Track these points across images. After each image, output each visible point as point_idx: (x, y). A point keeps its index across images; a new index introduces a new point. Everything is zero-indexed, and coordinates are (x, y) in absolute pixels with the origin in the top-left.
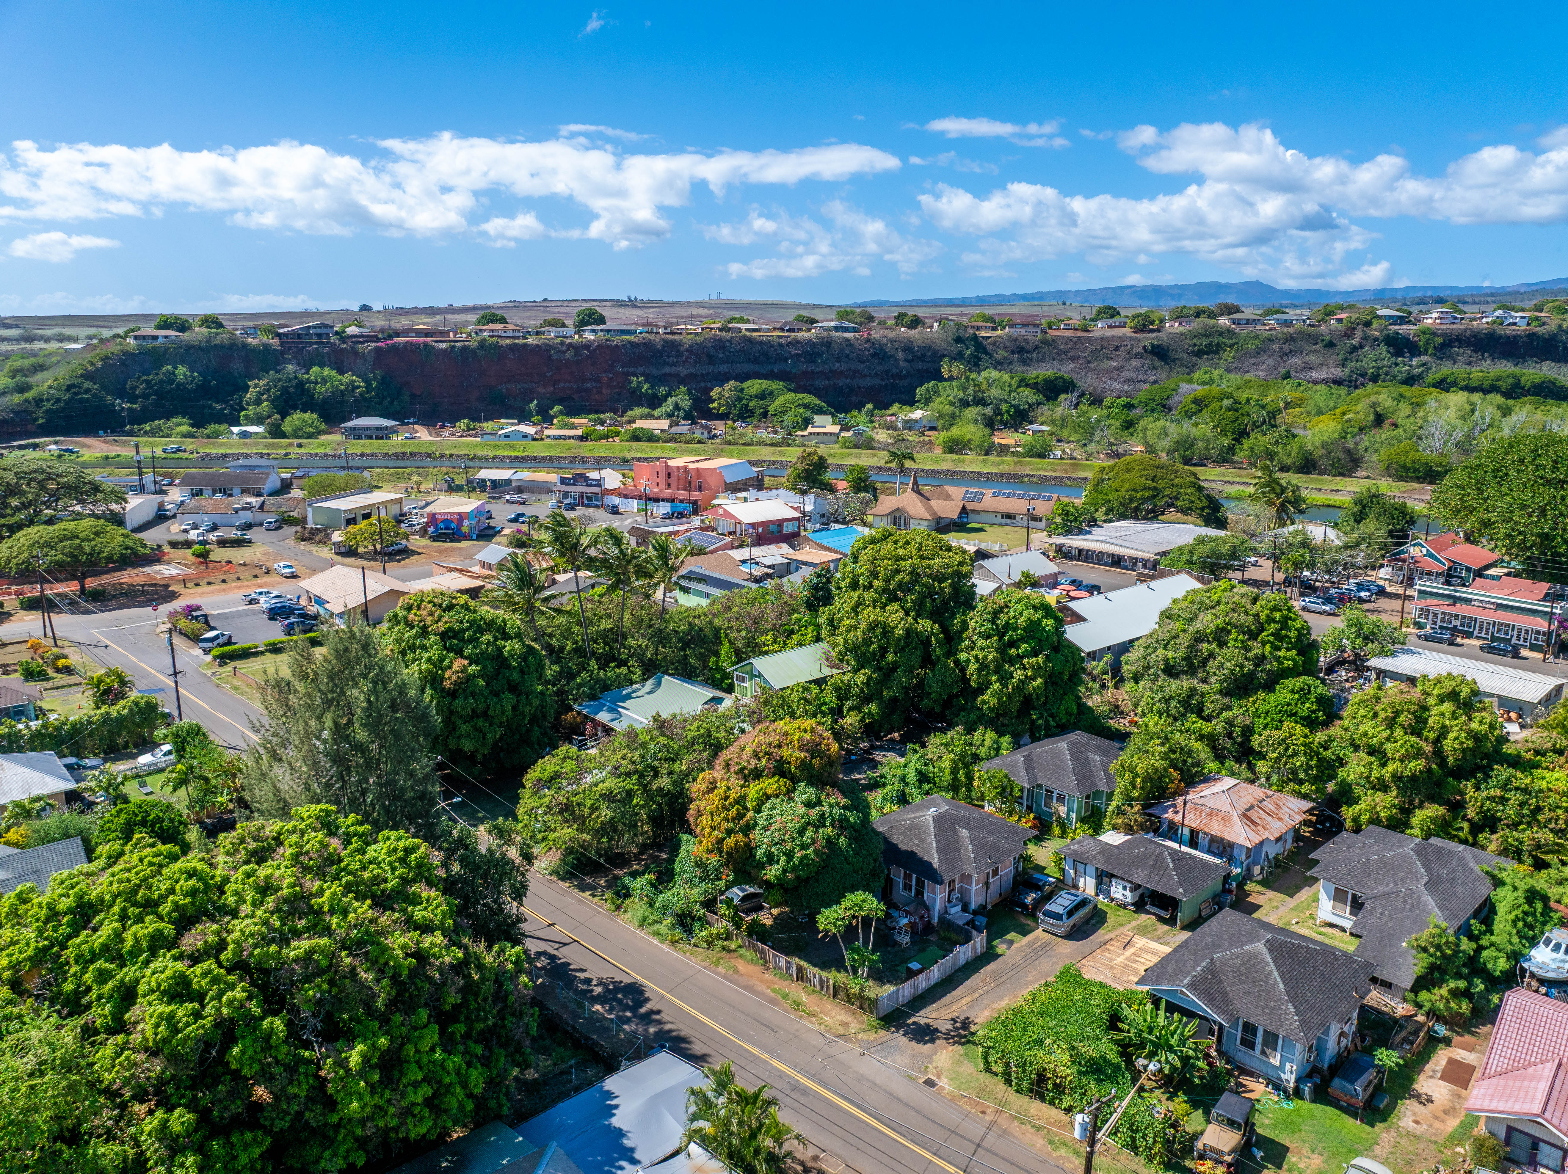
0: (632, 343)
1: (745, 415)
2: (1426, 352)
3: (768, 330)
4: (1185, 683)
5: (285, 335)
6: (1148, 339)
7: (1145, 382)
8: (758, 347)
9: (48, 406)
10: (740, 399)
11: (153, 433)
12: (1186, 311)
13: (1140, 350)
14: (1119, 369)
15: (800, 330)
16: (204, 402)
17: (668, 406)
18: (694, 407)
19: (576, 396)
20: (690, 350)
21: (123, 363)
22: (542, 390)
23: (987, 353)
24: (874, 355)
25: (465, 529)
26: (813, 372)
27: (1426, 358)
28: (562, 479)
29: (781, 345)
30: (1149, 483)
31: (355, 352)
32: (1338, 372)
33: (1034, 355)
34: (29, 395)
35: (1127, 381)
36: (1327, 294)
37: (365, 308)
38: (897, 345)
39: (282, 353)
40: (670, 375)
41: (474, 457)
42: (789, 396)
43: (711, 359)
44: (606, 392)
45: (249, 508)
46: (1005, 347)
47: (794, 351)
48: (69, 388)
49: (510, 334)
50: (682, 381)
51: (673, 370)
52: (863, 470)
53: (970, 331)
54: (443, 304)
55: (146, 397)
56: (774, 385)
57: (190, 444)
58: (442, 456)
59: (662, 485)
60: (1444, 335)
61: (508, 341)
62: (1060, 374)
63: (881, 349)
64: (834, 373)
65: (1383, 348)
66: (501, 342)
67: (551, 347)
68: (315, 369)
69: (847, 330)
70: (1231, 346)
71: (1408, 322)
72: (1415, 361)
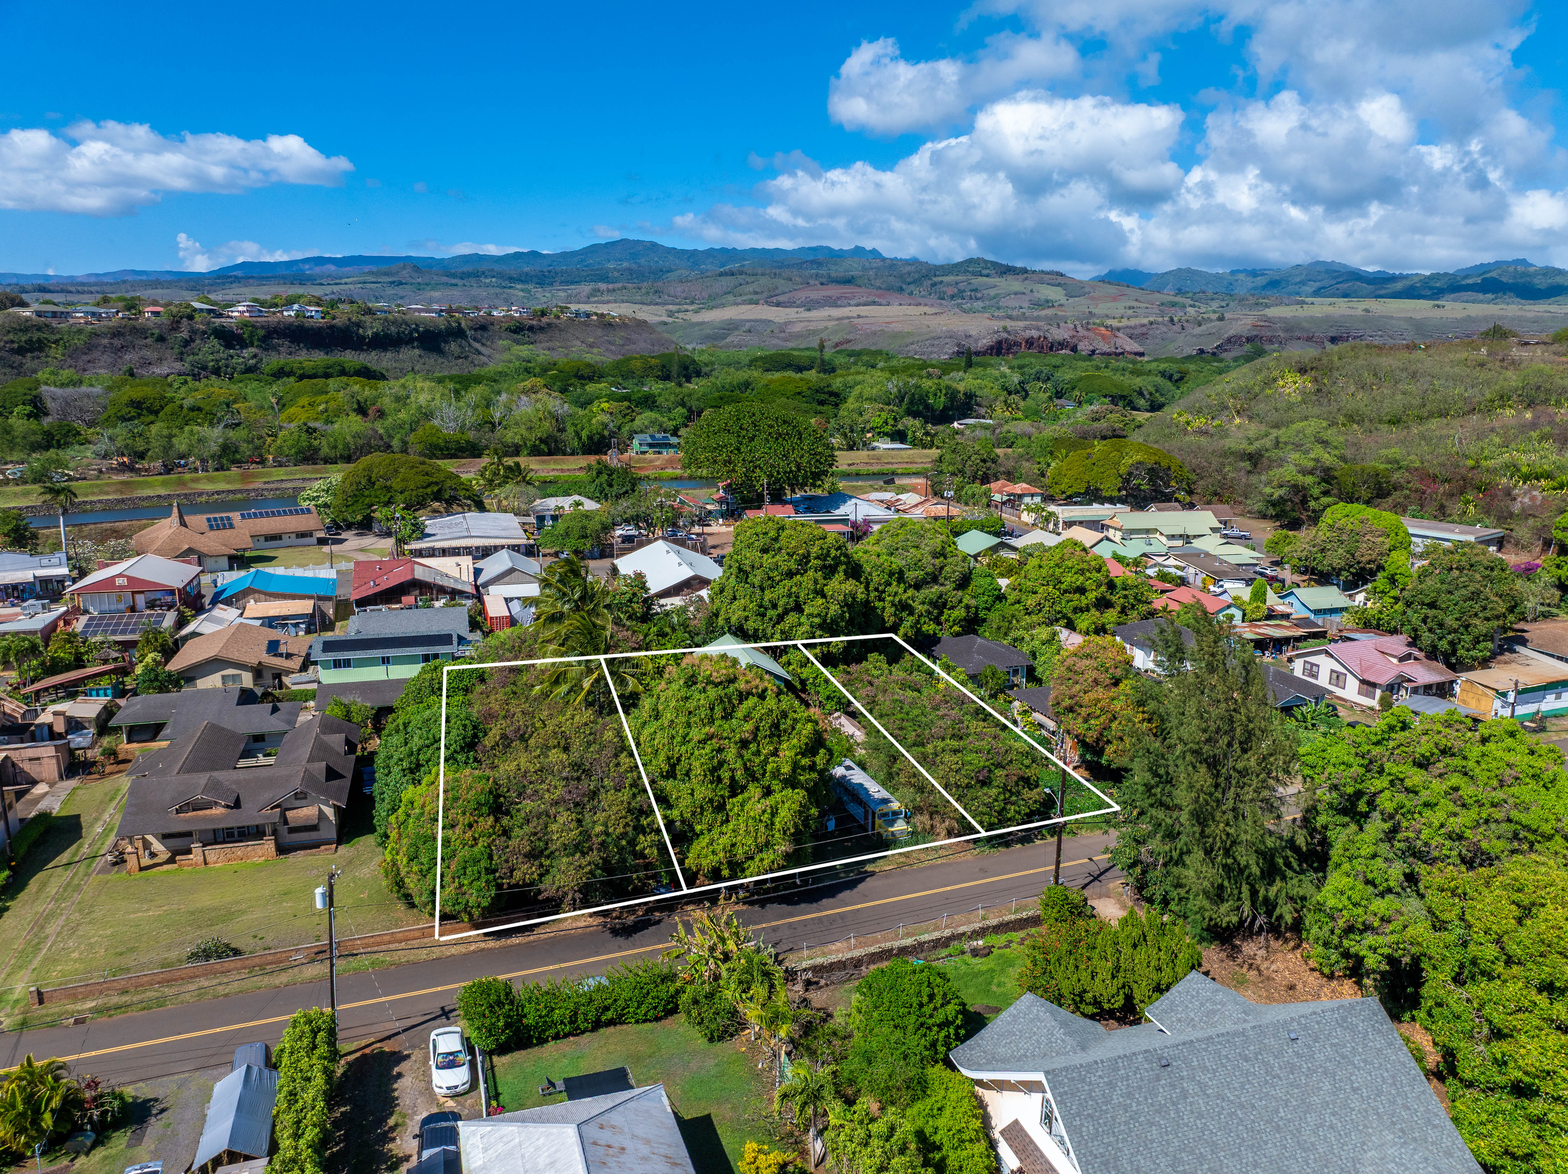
2: (252, 345)
32: (178, 367)
60: (263, 327)
70: (56, 342)
71: (220, 316)
72: (246, 353)
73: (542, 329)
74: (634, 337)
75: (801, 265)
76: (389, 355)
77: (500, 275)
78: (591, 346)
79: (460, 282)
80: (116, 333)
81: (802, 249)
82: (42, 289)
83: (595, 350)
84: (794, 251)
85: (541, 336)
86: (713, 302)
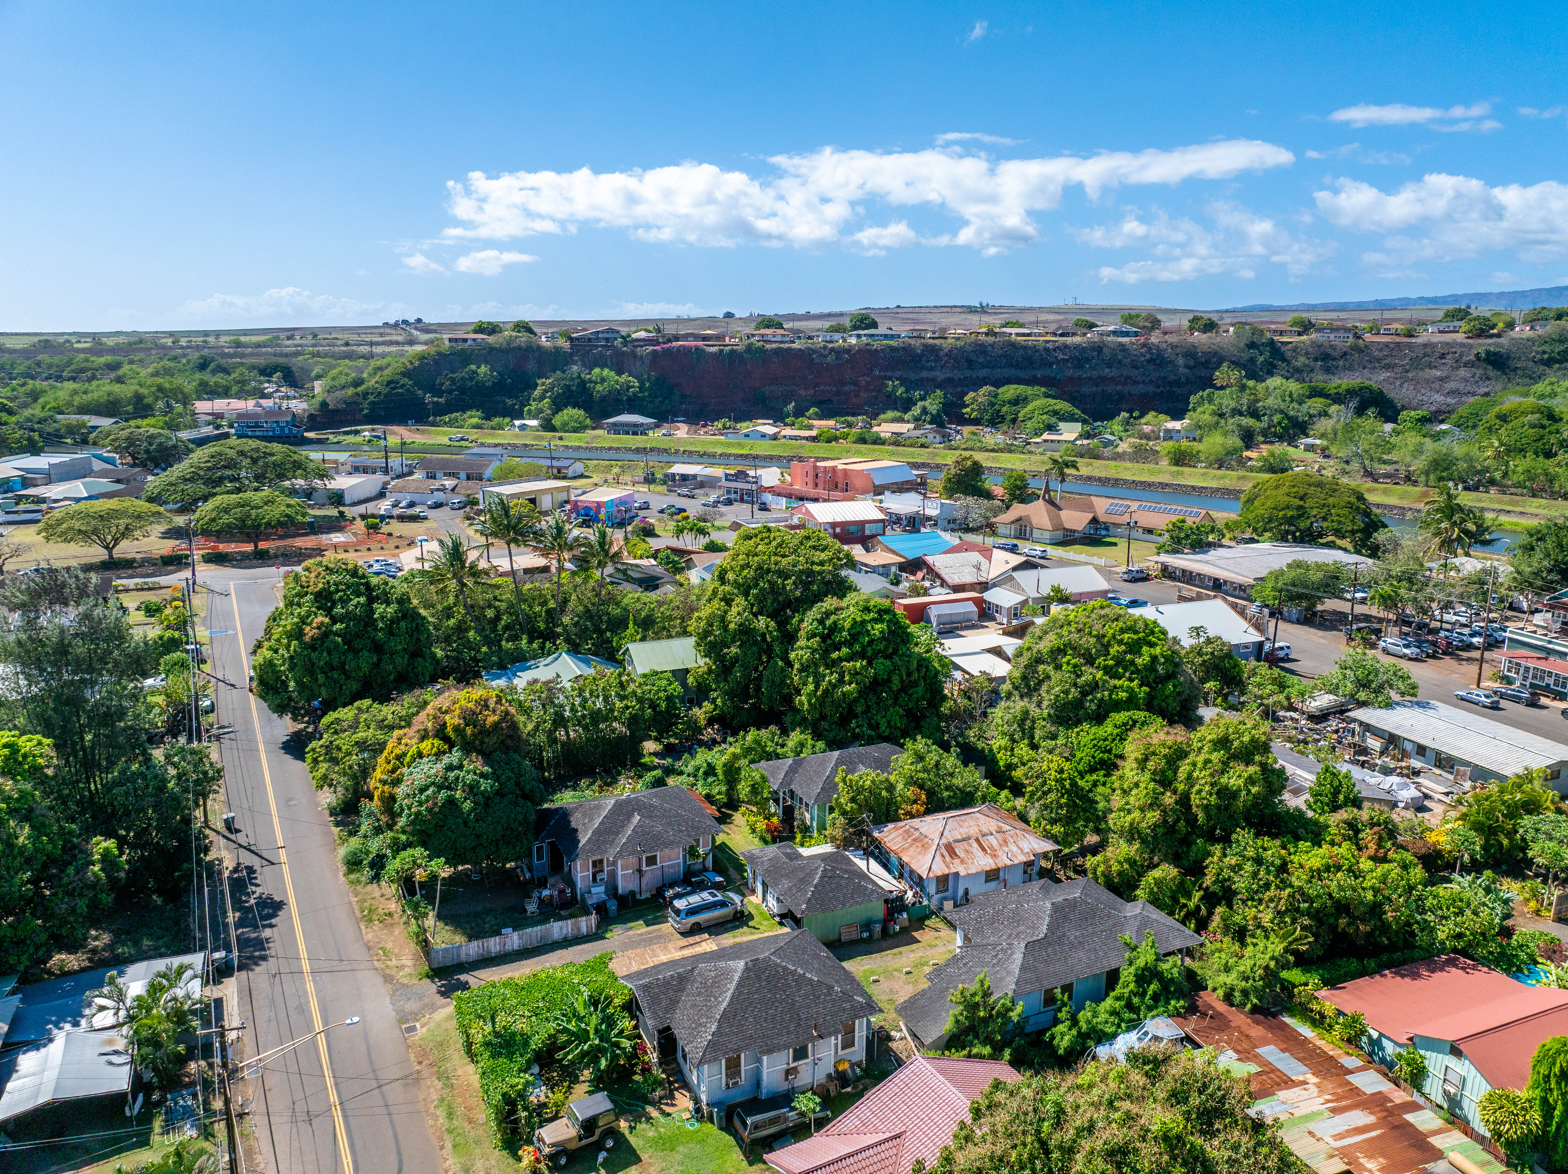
0: (891, 348)
1: (995, 421)
3: (1039, 335)
5: (577, 339)
6: (1483, 345)
7: (1474, 394)
8: (1021, 352)
9: (371, 398)
10: (992, 404)
11: (450, 424)
12: (1546, 313)
13: (1472, 357)
14: (1443, 379)
15: (1074, 334)
16: (498, 398)
17: (916, 411)
18: (943, 411)
19: (835, 399)
20: (949, 354)
21: (436, 363)
22: (803, 393)
23: (1284, 360)
24: (1151, 361)
25: (602, 516)
26: (1079, 378)
28: (727, 475)
29: (1047, 350)
31: (633, 354)
33: (1341, 363)
34: (360, 389)
35: (1452, 393)
37: (729, 315)
38: (1178, 350)
39: (571, 355)
40: (927, 379)
41: (705, 454)
42: (1043, 402)
43: (970, 364)
44: (863, 395)
45: (443, 489)
46: (1307, 354)
47: (1060, 357)
48: (389, 383)
49: (779, 339)
50: (940, 386)
51: (931, 374)
52: (1020, 476)
53: (1269, 336)
54: (801, 311)
55: (450, 392)
56: (1027, 390)
57: (473, 434)
58: (677, 451)
59: (811, 485)
61: (774, 346)
62: (1367, 383)
63: (1159, 355)
64: (1103, 379)
66: (768, 346)
67: (814, 351)
68: (597, 370)
69: (1127, 334)
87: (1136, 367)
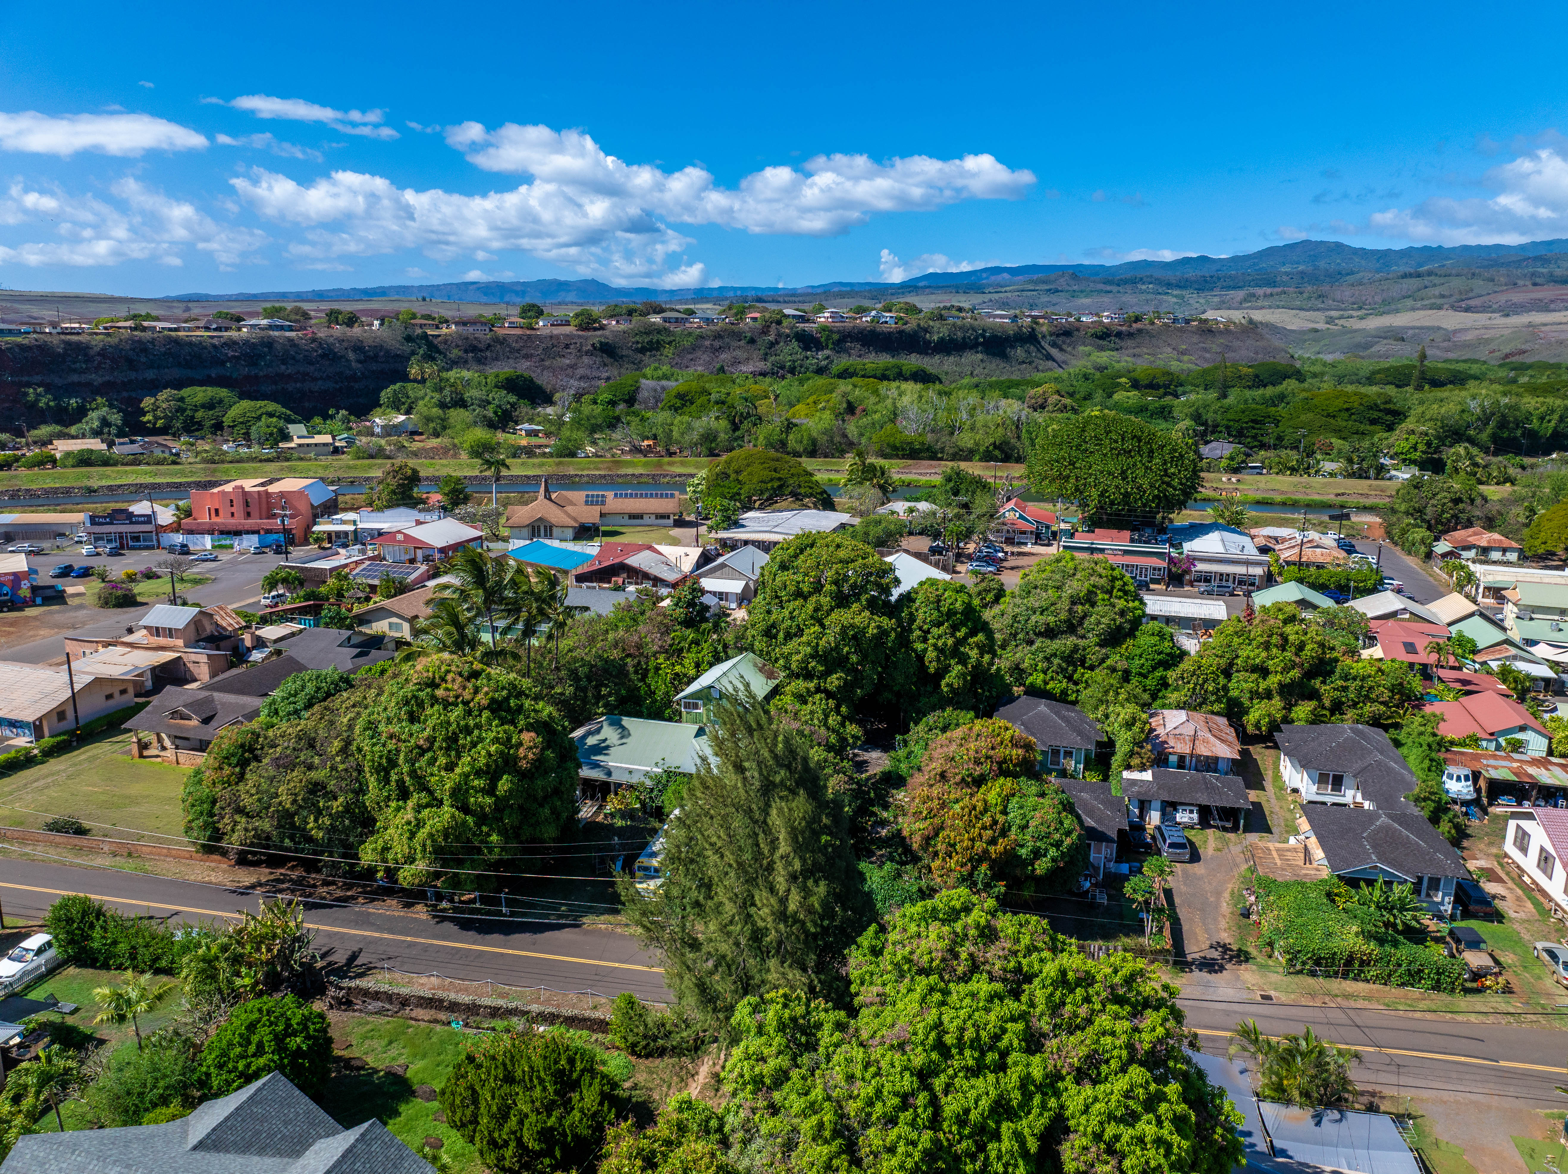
0: (21, 346)
1: (192, 427)
2: (827, 347)
3: (190, 329)
4: (1070, 641)
6: (596, 337)
7: (599, 378)
10: (181, 410)
12: (618, 310)
13: (589, 347)
14: (573, 367)
15: (228, 329)
17: (90, 421)
18: (126, 422)
20: (103, 353)
23: (440, 352)
26: (256, 377)
27: (827, 352)
28: (91, 518)
30: (775, 475)
32: (761, 366)
33: (488, 354)
36: (655, 292)
38: (345, 344)
40: (79, 384)
42: (246, 404)
43: (131, 364)
46: (457, 346)
47: (231, 353)
50: (98, 391)
51: (84, 378)
52: (458, 480)
53: (419, 331)
56: (221, 393)
60: (839, 332)
63: (331, 350)
65: (795, 344)
69: (283, 328)
70: (670, 343)
71: (808, 321)
72: (820, 355)
73: (1130, 335)
74: (1238, 343)
75: (1518, 263)
76: (952, 359)
77: (1159, 282)
78: (1183, 353)
79: (1115, 289)
80: (718, 336)
81: (1534, 243)
82: (760, 300)
83: (1186, 358)
84: (1522, 247)
85: (1130, 343)
86: (1388, 306)
87: (311, 363)
